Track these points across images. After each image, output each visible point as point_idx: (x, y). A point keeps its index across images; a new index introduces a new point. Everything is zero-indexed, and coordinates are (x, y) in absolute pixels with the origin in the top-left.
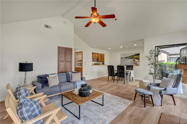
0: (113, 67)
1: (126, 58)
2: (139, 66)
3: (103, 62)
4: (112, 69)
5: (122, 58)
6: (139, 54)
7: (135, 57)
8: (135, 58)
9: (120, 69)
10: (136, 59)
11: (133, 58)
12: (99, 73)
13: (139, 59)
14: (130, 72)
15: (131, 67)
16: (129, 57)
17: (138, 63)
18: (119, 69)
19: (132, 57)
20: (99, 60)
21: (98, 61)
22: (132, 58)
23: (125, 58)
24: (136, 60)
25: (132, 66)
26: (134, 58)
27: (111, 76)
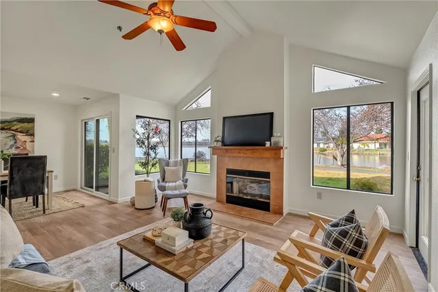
6: (31, 120)
7: (18, 126)
8: (16, 131)
10: (20, 132)
11: (9, 129)
13: (32, 135)
17: (28, 146)
19: (2, 126)
22: (3, 129)
24: (21, 137)
26: (14, 128)
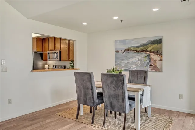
0: (89, 76)
1: (128, 50)
2: (162, 71)
3: (73, 61)
4: (88, 84)
5: (117, 52)
6: (160, 41)
7: (151, 47)
8: (150, 51)
9: (112, 83)
10: (153, 52)
11: (146, 51)
12: (56, 93)
13: (161, 54)
14: (140, 93)
15: (143, 75)
16: (136, 49)
17: (158, 64)
18: (107, 85)
19: (142, 49)
20: (64, 56)
21: (60, 60)
22: (142, 51)
23: (125, 50)
24: (154, 57)
25: (146, 72)
26: (149, 49)
27: (85, 104)
